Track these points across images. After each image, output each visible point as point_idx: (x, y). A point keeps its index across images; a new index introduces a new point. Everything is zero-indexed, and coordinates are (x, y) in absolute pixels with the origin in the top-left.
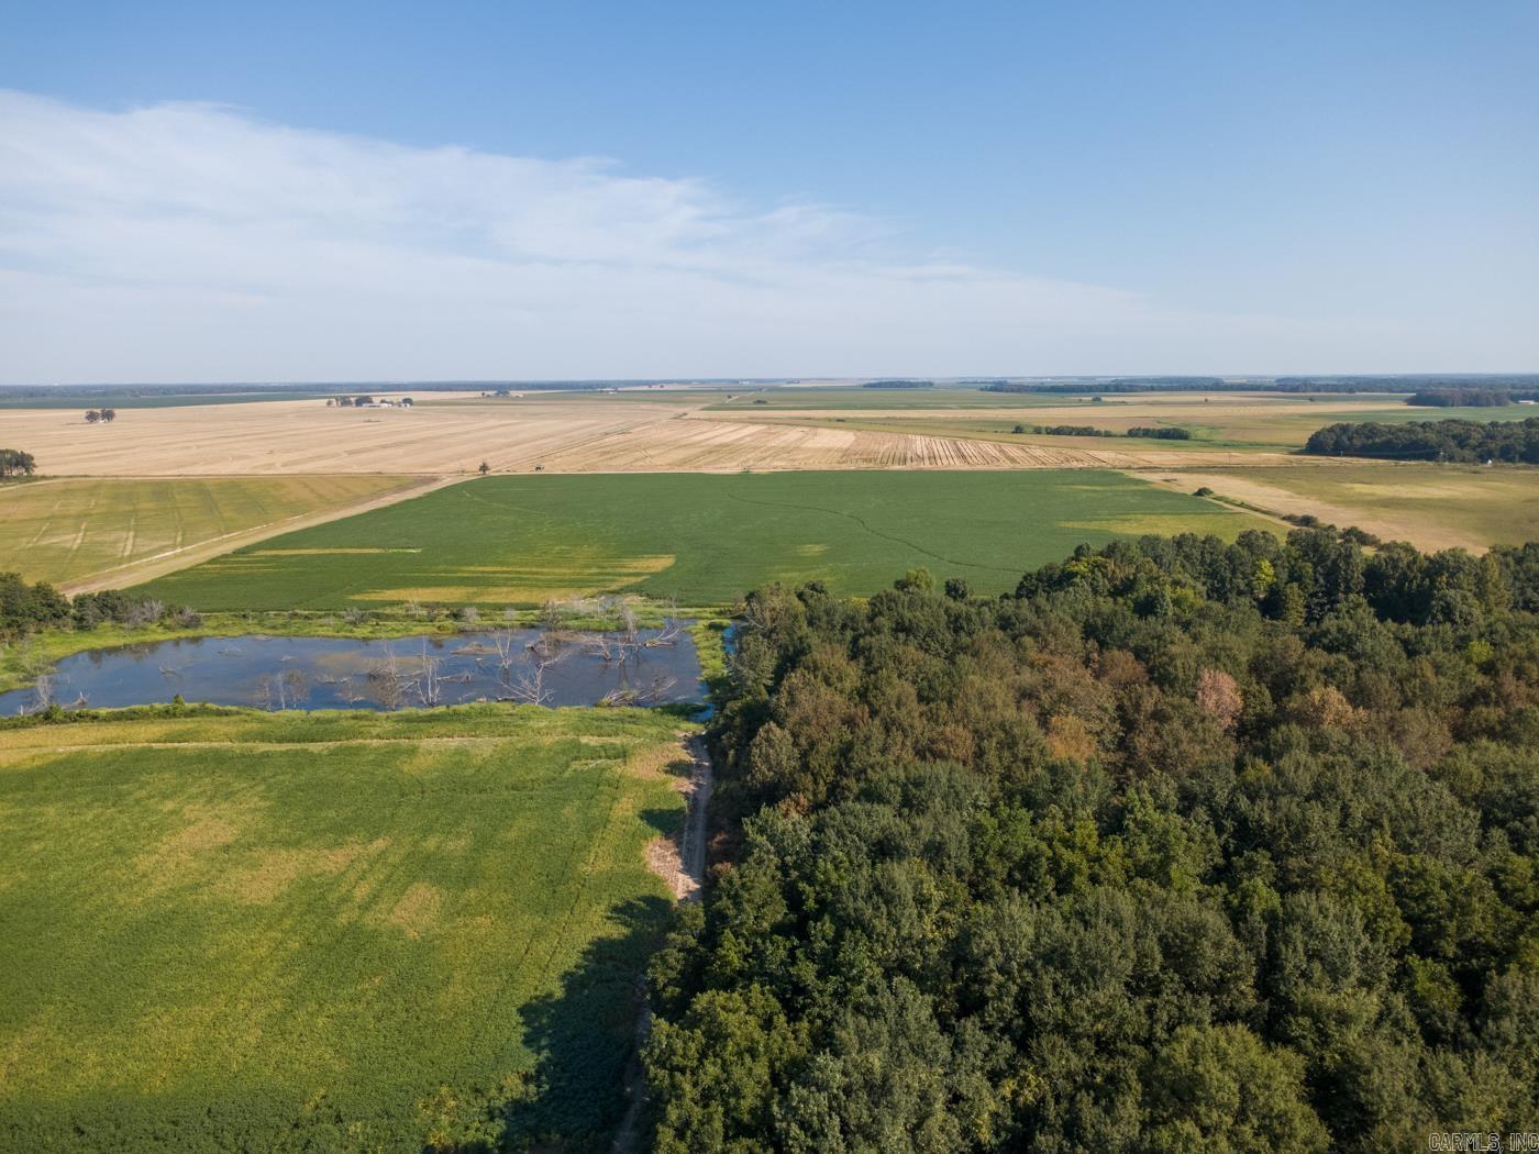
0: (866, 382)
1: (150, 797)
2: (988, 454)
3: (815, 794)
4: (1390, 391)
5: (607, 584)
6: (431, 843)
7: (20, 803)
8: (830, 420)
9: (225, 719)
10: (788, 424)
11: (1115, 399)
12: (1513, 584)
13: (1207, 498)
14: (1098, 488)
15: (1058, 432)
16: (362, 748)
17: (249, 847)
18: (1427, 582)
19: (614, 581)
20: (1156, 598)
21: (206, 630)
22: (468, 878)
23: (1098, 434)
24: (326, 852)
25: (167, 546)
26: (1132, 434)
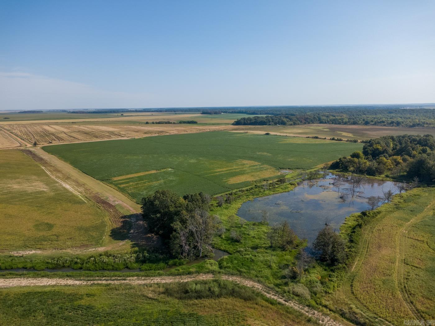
0: (19, 111)
4: (182, 111)
8: (69, 123)
11: (131, 115)
15: (159, 123)
23: (171, 123)
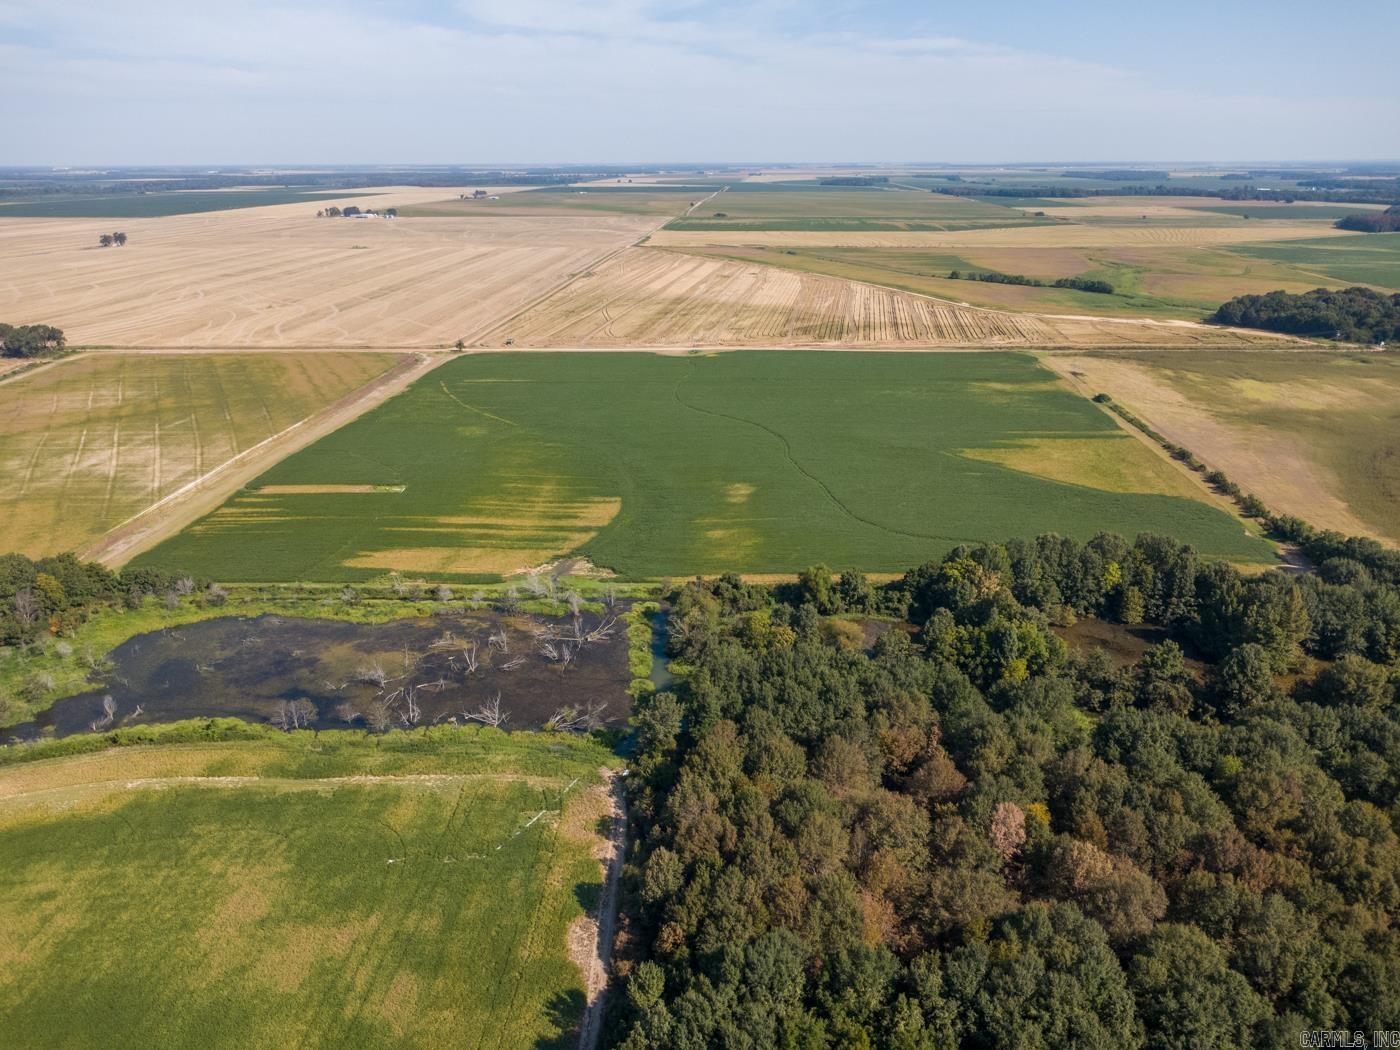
1: (203, 855)
2: (919, 318)
3: (689, 925)
5: (559, 544)
6: (410, 923)
7: (107, 861)
9: (252, 744)
10: (742, 259)
11: (1057, 212)
12: (1317, 607)
13: (1104, 408)
14: (1008, 387)
16: (357, 791)
17: (278, 922)
18: (1241, 608)
19: (565, 539)
20: (1004, 635)
21: (230, 608)
22: (438, 965)
24: (334, 930)
25: (188, 473)
26: (1059, 284)
